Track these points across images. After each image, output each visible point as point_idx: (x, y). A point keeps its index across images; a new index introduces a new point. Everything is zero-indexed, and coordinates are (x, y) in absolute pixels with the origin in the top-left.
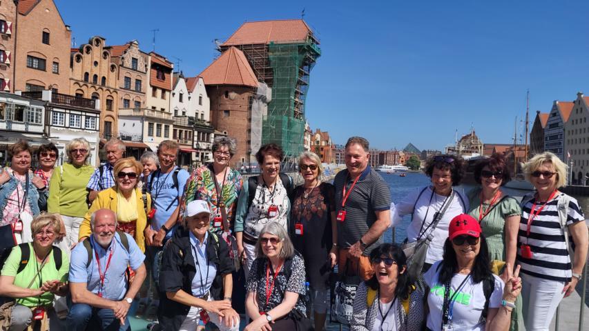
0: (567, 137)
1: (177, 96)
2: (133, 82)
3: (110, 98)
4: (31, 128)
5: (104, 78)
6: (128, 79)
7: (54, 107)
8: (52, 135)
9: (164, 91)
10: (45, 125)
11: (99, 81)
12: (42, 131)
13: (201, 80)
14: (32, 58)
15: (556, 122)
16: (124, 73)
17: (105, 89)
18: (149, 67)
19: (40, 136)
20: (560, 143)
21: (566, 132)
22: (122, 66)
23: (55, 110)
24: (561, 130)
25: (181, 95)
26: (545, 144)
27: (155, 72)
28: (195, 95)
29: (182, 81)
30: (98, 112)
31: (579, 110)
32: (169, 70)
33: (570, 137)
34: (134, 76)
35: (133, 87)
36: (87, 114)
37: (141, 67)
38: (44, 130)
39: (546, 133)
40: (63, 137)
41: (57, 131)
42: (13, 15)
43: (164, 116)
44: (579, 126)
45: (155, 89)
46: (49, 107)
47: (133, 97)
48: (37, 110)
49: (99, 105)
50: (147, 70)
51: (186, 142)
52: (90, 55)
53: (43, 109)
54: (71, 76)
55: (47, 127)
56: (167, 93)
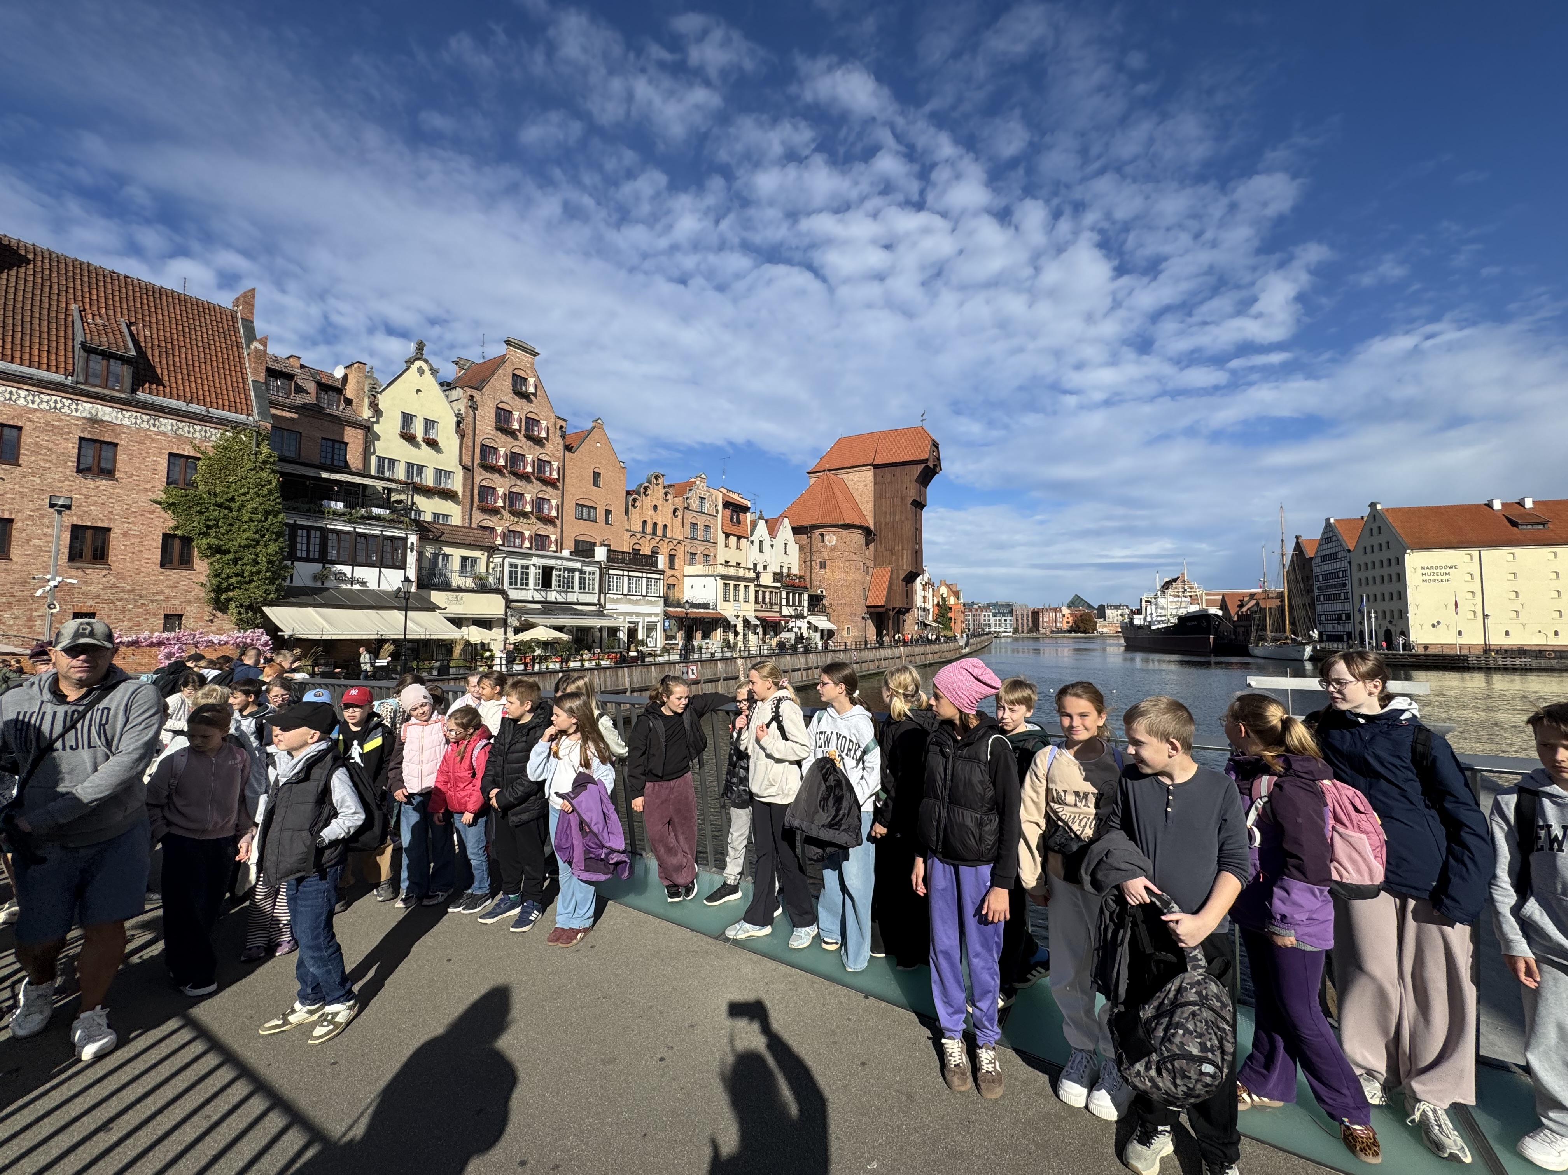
0: (1356, 575)
1: (756, 544)
2: (701, 528)
3: (673, 553)
4: (584, 598)
5: (665, 526)
6: (694, 525)
7: (609, 569)
8: (608, 606)
9: (739, 538)
10: (600, 593)
11: (659, 532)
12: (596, 601)
13: (786, 520)
14: (582, 506)
15: (1334, 550)
16: (690, 517)
17: (667, 540)
18: (720, 508)
19: (593, 608)
20: (1345, 585)
21: (1355, 568)
22: (687, 508)
24: (1345, 564)
25: (761, 542)
26: (1316, 587)
27: (728, 512)
28: (779, 542)
29: (762, 524)
30: (662, 572)
31: (1375, 531)
32: (745, 509)
33: (1363, 575)
34: (701, 521)
35: (700, 534)
36: (650, 575)
37: (708, 508)
38: (599, 600)
39: (1316, 570)
40: (622, 608)
41: (614, 601)
42: (560, 454)
43: (741, 573)
44: (1377, 556)
45: (728, 535)
46: (603, 569)
47: (700, 550)
48: (590, 573)
49: (662, 562)
50: (717, 512)
51: (772, 608)
52: (649, 498)
53: (597, 570)
54: (626, 527)
55: (602, 596)
56: (743, 540)
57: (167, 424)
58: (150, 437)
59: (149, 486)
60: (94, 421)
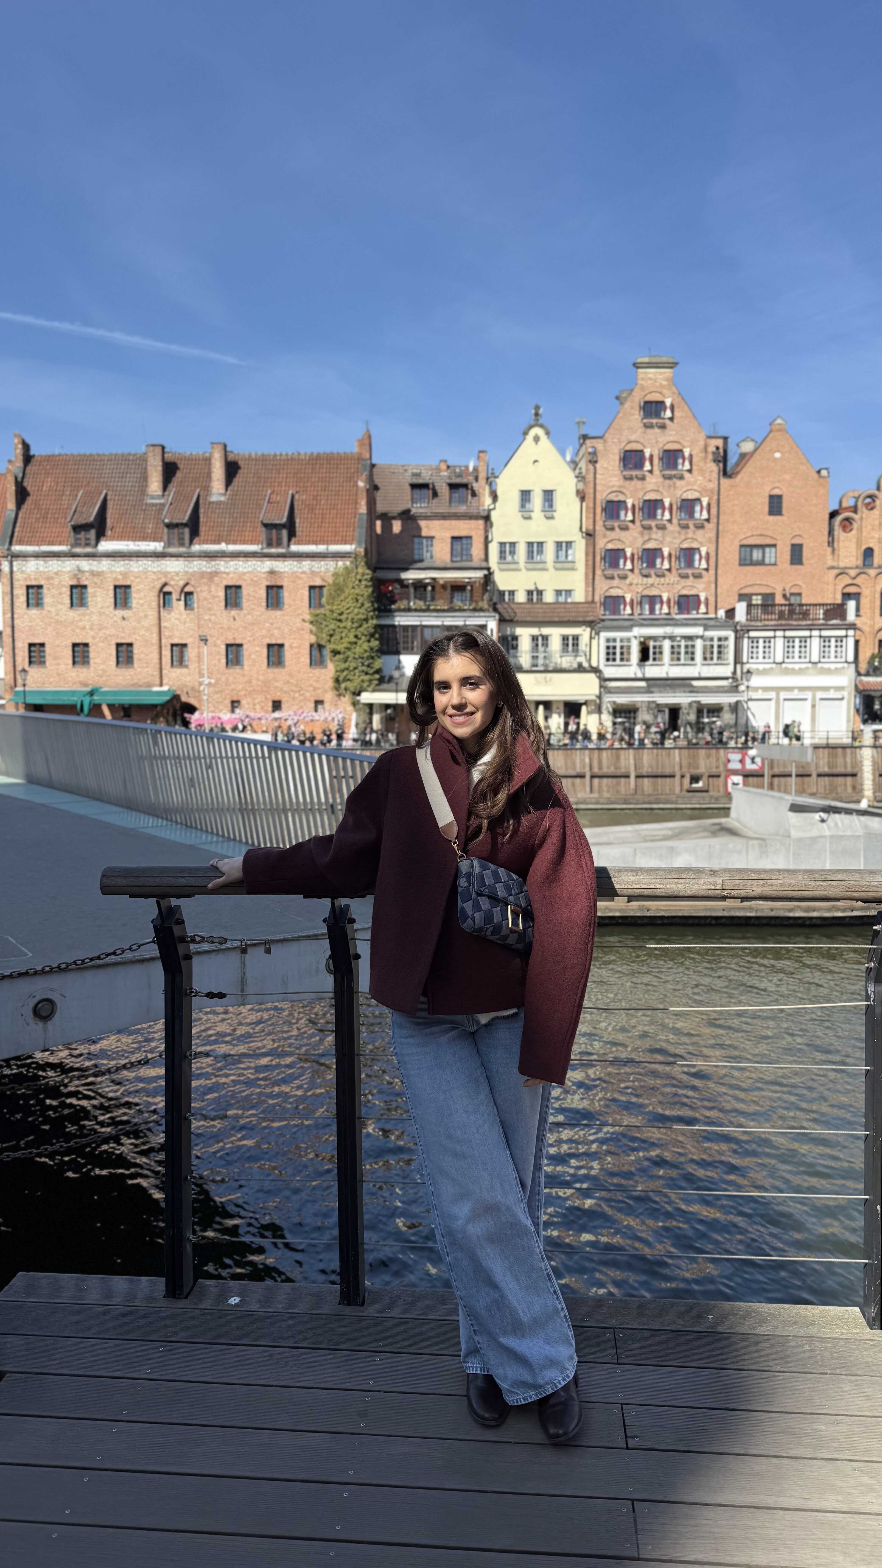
4: (709, 671)
7: (748, 631)
10: (736, 663)
12: (729, 674)
14: (751, 546)
19: (729, 682)
23: (753, 634)
38: (735, 672)
41: (759, 672)
42: (713, 485)
46: (740, 633)
48: (720, 639)
49: (854, 611)
53: (731, 635)
55: (739, 666)
57: (306, 564)
58: (297, 577)
59: (300, 612)
60: (272, 572)
